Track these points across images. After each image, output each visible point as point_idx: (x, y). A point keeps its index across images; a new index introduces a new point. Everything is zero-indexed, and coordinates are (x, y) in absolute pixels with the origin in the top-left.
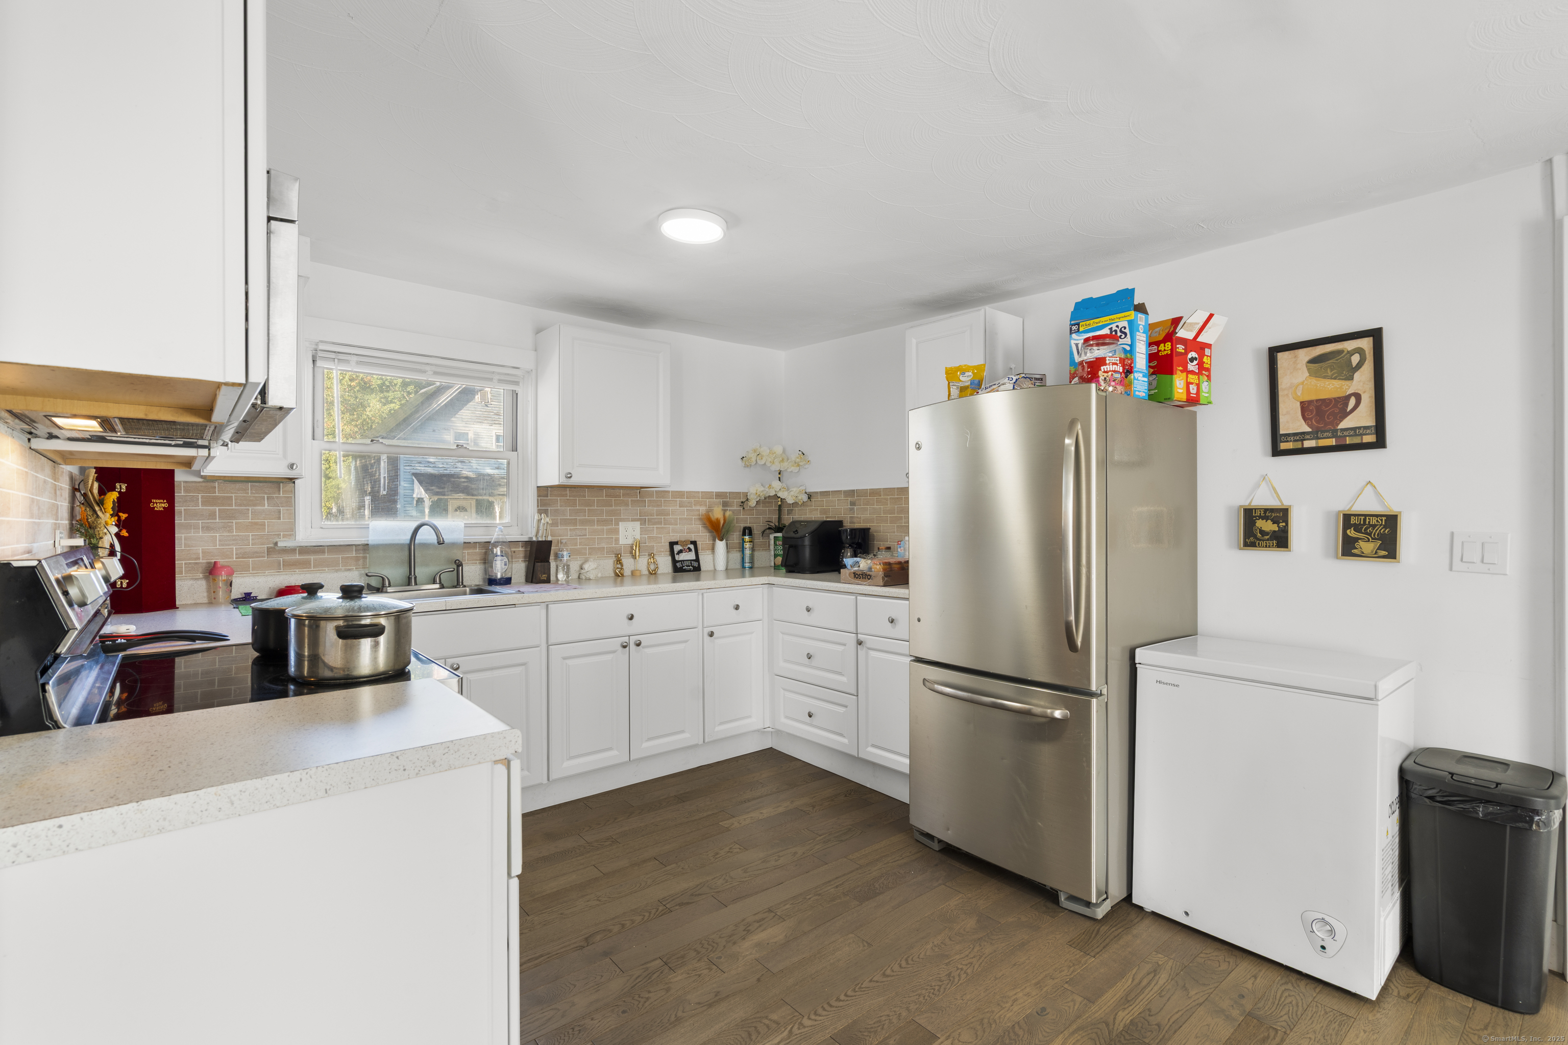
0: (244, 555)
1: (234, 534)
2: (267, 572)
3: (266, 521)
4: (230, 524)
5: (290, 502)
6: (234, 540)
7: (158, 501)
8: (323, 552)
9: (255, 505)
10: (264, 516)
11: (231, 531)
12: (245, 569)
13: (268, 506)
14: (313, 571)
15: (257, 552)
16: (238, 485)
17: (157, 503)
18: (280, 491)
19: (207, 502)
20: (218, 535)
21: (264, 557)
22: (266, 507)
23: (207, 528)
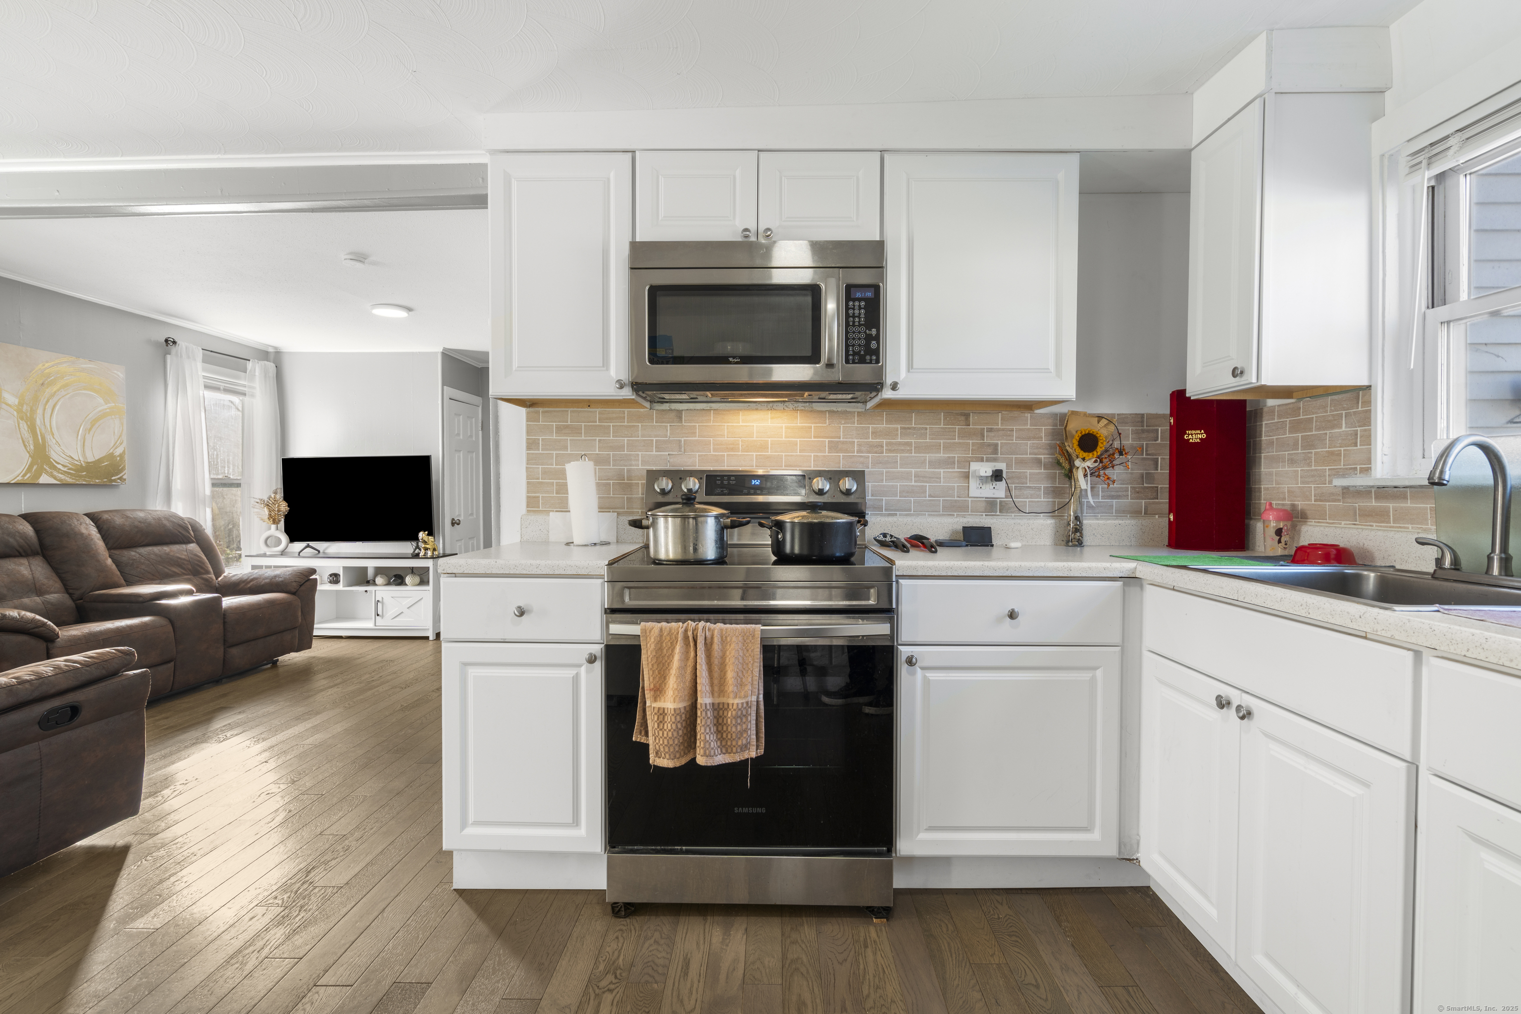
0: (1320, 498)
1: (1313, 468)
2: (1343, 522)
3: (1342, 449)
4: (1309, 455)
5: (1366, 419)
6: (1313, 476)
7: (1193, 432)
8: (1404, 497)
9: (1333, 427)
10: (1340, 441)
11: (1309, 465)
12: (1321, 516)
13: (1346, 427)
14: (1393, 527)
15: (1332, 494)
16: (1320, 402)
17: (1192, 434)
18: (1358, 403)
19: (1296, 427)
20: (1299, 469)
21: (1339, 501)
22: (1344, 429)
23: (1292, 462)
